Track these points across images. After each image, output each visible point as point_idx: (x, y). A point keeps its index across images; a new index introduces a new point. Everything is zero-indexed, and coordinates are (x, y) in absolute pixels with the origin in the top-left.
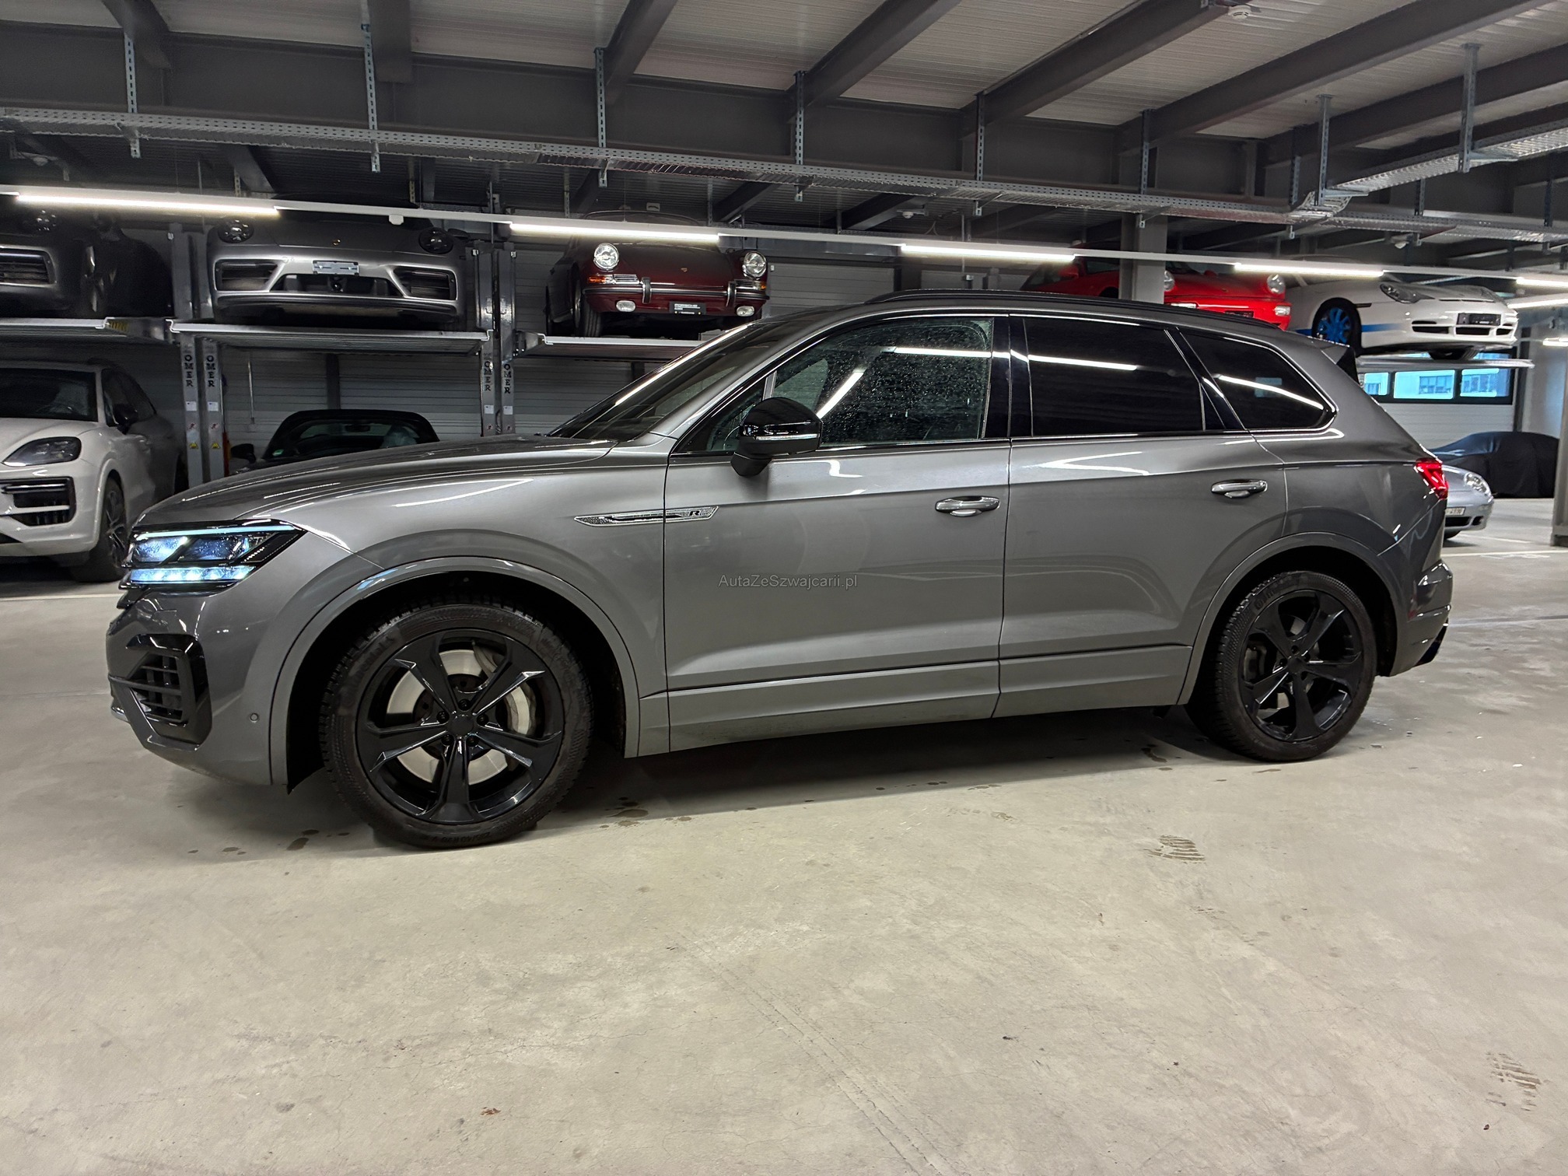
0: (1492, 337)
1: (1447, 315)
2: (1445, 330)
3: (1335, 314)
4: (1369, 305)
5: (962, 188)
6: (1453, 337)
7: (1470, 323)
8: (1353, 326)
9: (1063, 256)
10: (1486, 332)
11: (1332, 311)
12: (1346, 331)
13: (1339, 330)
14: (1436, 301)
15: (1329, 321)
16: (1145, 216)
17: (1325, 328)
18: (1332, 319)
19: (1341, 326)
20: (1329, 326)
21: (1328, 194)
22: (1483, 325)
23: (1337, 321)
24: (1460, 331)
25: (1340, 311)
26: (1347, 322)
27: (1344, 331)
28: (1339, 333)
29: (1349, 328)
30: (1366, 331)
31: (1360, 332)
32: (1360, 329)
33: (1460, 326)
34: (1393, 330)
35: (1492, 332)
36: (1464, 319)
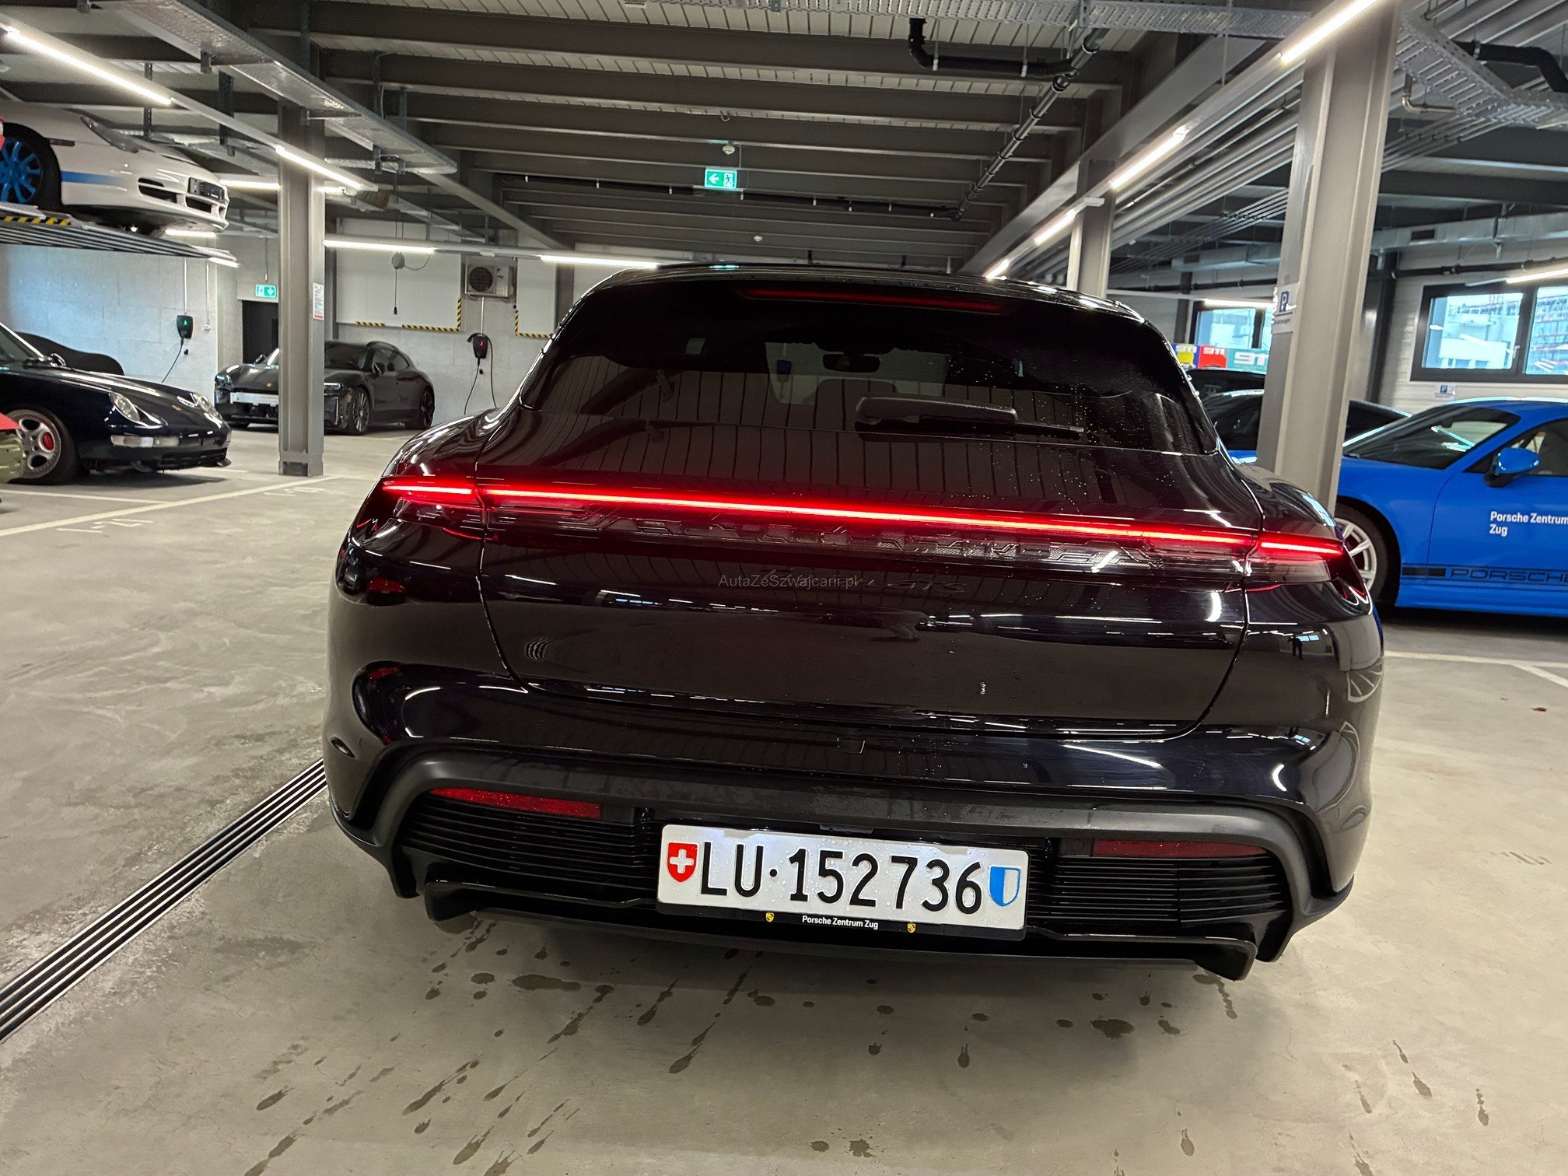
0: (214, 214)
1: (171, 175)
2: (172, 197)
4: (71, 144)
6: (182, 208)
7: (202, 194)
8: (45, 168)
10: (207, 208)
12: (32, 176)
14: (158, 155)
22: (210, 198)
24: (191, 202)
25: (18, 145)
26: (32, 162)
27: (29, 176)
28: (20, 177)
29: (37, 172)
30: (67, 180)
31: (60, 181)
32: (59, 177)
33: (189, 195)
34: (107, 184)
35: (215, 209)
36: (194, 187)
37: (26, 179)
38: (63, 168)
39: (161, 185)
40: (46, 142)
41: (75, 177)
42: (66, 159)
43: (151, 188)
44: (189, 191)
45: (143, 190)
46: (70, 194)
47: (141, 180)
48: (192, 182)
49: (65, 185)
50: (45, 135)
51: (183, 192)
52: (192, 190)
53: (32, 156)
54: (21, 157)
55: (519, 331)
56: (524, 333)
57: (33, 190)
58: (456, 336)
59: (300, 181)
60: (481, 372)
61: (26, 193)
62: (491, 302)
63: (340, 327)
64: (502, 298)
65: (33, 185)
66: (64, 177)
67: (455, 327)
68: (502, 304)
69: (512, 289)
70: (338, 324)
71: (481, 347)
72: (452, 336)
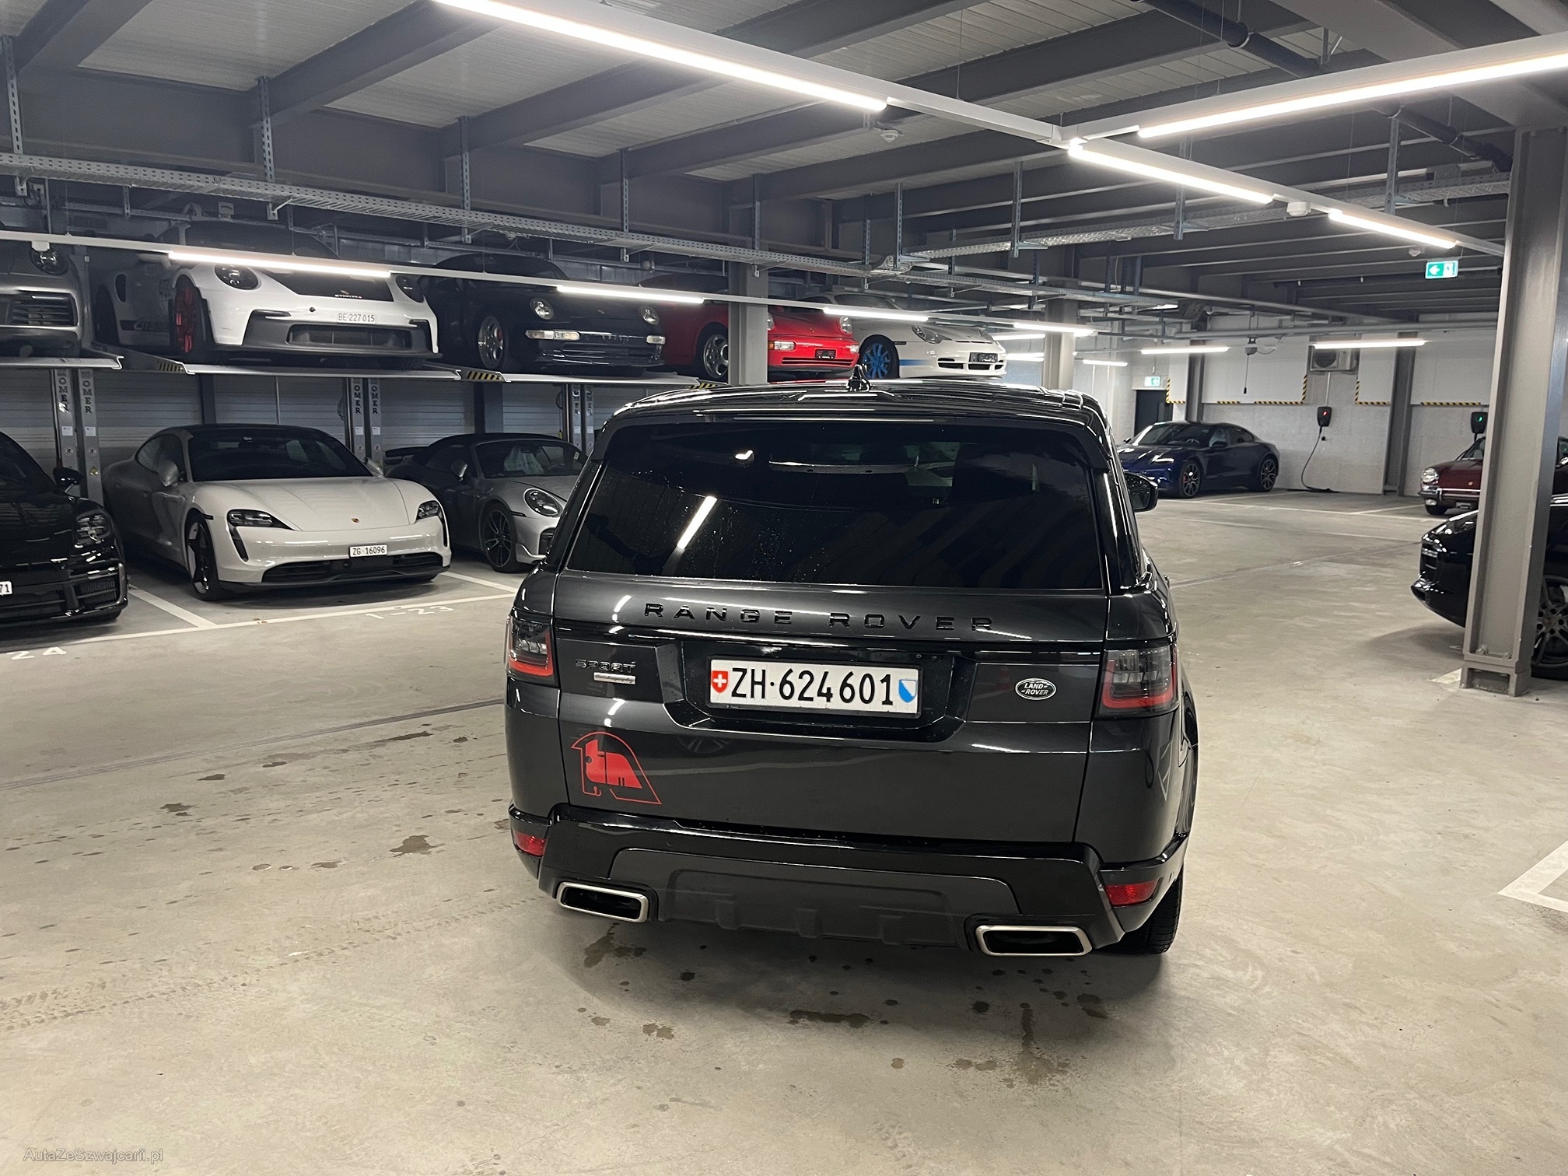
0: (992, 371)
1: (959, 353)
2: (961, 366)
3: (877, 347)
4: (904, 343)
5: (620, 240)
6: (966, 371)
7: (978, 361)
8: (892, 359)
9: (694, 299)
10: (987, 367)
11: (874, 346)
12: (886, 363)
13: (880, 362)
14: (953, 342)
15: (872, 353)
16: (760, 267)
17: (869, 360)
18: (874, 351)
19: (882, 359)
20: (872, 358)
21: (903, 258)
22: (986, 362)
23: (879, 355)
24: (971, 367)
25: (880, 346)
26: (887, 356)
28: (883, 363)
30: (903, 365)
31: (899, 365)
32: (898, 362)
33: (971, 363)
34: (923, 364)
35: (992, 367)
36: (974, 357)
38: (900, 359)
39: (953, 360)
40: (893, 343)
41: (906, 362)
42: (903, 353)
43: (946, 363)
44: (970, 361)
45: (941, 365)
46: (905, 371)
47: (940, 360)
48: (972, 354)
49: (901, 367)
51: (966, 362)
52: (973, 360)
53: (887, 352)
54: (882, 353)
55: (1359, 400)
56: (1363, 401)
57: (886, 372)
58: (1304, 408)
60: (1324, 439)
61: (882, 372)
62: (1338, 375)
63: (1205, 406)
64: (1344, 371)
66: (901, 362)
67: (1299, 400)
68: (1347, 377)
69: (1355, 362)
70: (1203, 404)
71: (1325, 418)
72: (1299, 407)
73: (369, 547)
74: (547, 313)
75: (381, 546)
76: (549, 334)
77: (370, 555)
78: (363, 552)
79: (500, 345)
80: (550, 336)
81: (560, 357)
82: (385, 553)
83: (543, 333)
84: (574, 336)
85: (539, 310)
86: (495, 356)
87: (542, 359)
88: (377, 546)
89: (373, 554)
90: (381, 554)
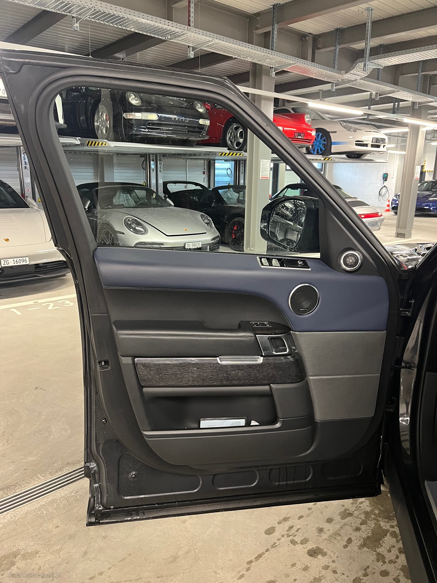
0: (381, 149)
1: (367, 138)
4: (335, 132)
6: (369, 148)
7: (377, 142)
8: (327, 141)
10: (378, 146)
11: (317, 134)
14: (363, 131)
16: (276, 69)
20: (315, 142)
22: (380, 143)
24: (373, 146)
25: (320, 134)
26: (324, 140)
27: (323, 144)
28: (320, 144)
29: (325, 143)
30: (334, 145)
33: (372, 144)
34: (346, 144)
35: (382, 147)
36: (374, 140)
37: (322, 146)
38: (333, 141)
39: (363, 142)
40: (329, 132)
41: (336, 143)
42: (334, 138)
43: (359, 143)
44: (372, 142)
45: (356, 145)
46: (334, 149)
47: (356, 141)
48: (374, 139)
50: (328, 131)
51: (370, 143)
52: (373, 142)
53: (324, 137)
54: (321, 139)
57: (323, 149)
59: (416, 129)
61: (321, 150)
65: (324, 147)
66: (332, 144)
73: (15, 259)
74: (137, 102)
75: (24, 259)
76: (138, 116)
77: (16, 264)
78: (11, 263)
79: (107, 124)
80: (139, 117)
81: (144, 131)
82: (28, 263)
83: (135, 115)
84: (153, 117)
85: (131, 100)
86: (104, 132)
87: (134, 132)
88: (21, 259)
89: (19, 264)
90: (24, 263)
